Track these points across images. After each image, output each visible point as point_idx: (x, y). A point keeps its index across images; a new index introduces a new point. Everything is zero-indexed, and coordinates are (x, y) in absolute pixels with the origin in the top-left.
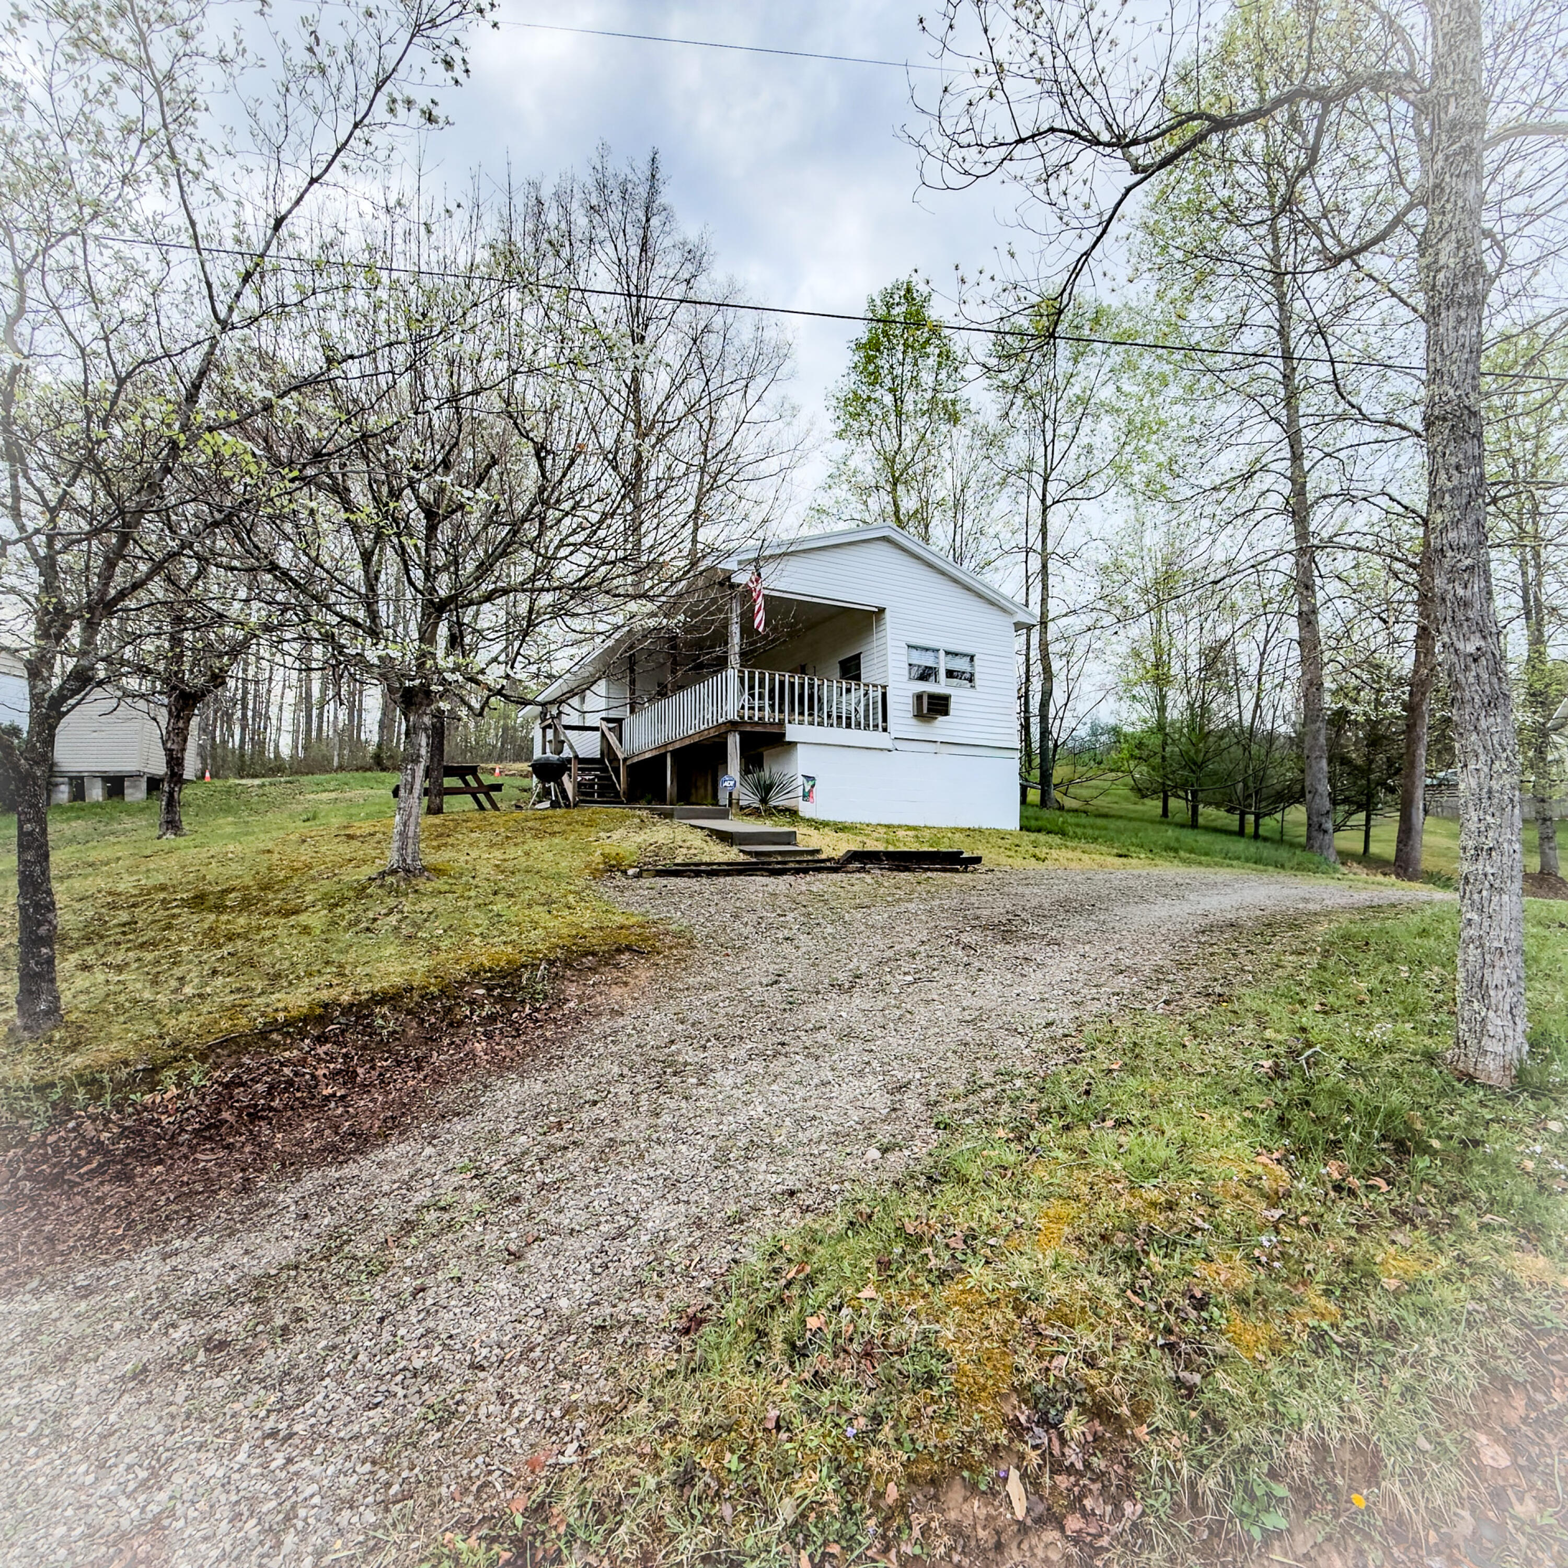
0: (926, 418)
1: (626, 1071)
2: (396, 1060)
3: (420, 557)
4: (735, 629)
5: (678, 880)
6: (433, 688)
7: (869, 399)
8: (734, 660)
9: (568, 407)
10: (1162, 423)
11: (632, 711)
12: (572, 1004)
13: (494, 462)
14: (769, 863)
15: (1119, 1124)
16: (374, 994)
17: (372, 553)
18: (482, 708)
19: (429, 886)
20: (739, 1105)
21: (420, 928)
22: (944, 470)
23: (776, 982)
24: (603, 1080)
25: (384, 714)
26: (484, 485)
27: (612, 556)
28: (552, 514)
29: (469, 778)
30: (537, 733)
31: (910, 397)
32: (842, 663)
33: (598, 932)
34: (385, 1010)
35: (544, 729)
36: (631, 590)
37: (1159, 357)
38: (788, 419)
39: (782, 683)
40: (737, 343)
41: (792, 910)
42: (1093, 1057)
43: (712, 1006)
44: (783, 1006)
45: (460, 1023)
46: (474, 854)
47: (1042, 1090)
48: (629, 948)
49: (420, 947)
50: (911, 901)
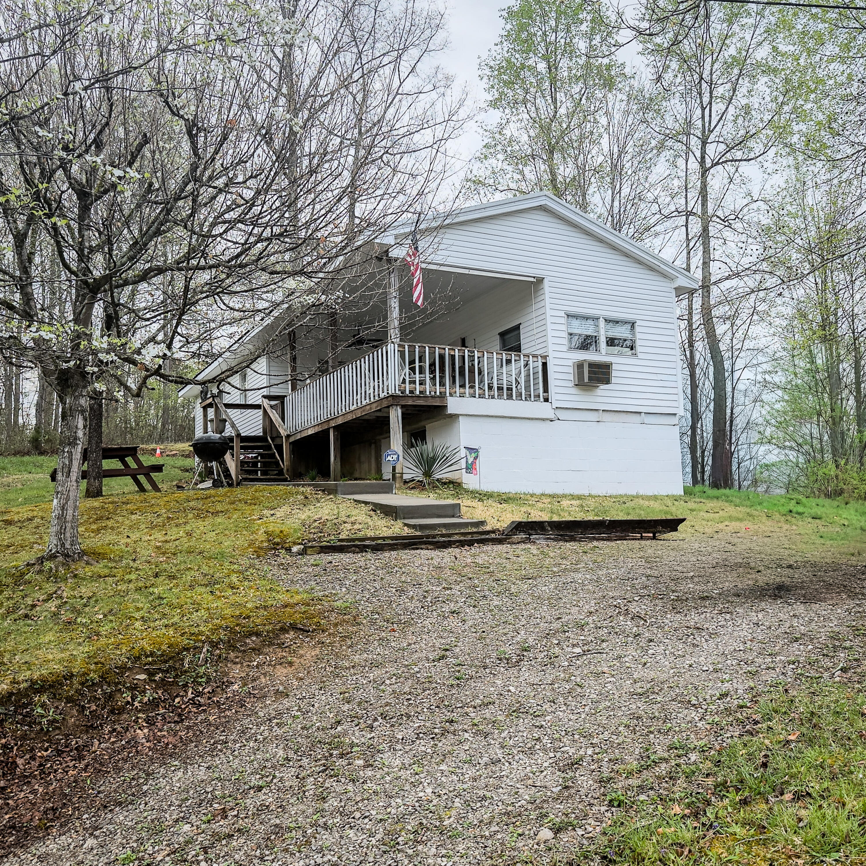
0: (581, 85)
1: (291, 754)
2: (58, 751)
3: (73, 239)
4: (394, 304)
5: (342, 556)
6: (88, 369)
7: (523, 67)
8: (394, 333)
9: (219, 84)
10: (820, 81)
11: (294, 388)
12: (236, 687)
13: (146, 140)
14: (434, 537)
15: (798, 797)
16: (33, 682)
17: (25, 235)
18: (140, 389)
19: (88, 571)
20: (407, 787)
21: (79, 613)
22: (600, 136)
23: (443, 657)
24: (269, 765)
25: (41, 397)
26: (136, 165)
27: (267, 233)
28: (206, 193)
29: (129, 460)
30: (198, 413)
31: (564, 63)
32: (502, 335)
33: (262, 612)
34: (45, 698)
35: (205, 408)
36: (289, 267)
37: (814, 16)
38: (442, 90)
39: (442, 357)
40: (389, 16)
41: (457, 583)
42: (770, 728)
43: (378, 683)
44: (452, 681)
45: (122, 710)
46: (134, 537)
47: (718, 763)
48: (294, 627)
49: (81, 633)
50: (577, 571)
